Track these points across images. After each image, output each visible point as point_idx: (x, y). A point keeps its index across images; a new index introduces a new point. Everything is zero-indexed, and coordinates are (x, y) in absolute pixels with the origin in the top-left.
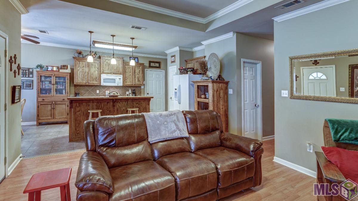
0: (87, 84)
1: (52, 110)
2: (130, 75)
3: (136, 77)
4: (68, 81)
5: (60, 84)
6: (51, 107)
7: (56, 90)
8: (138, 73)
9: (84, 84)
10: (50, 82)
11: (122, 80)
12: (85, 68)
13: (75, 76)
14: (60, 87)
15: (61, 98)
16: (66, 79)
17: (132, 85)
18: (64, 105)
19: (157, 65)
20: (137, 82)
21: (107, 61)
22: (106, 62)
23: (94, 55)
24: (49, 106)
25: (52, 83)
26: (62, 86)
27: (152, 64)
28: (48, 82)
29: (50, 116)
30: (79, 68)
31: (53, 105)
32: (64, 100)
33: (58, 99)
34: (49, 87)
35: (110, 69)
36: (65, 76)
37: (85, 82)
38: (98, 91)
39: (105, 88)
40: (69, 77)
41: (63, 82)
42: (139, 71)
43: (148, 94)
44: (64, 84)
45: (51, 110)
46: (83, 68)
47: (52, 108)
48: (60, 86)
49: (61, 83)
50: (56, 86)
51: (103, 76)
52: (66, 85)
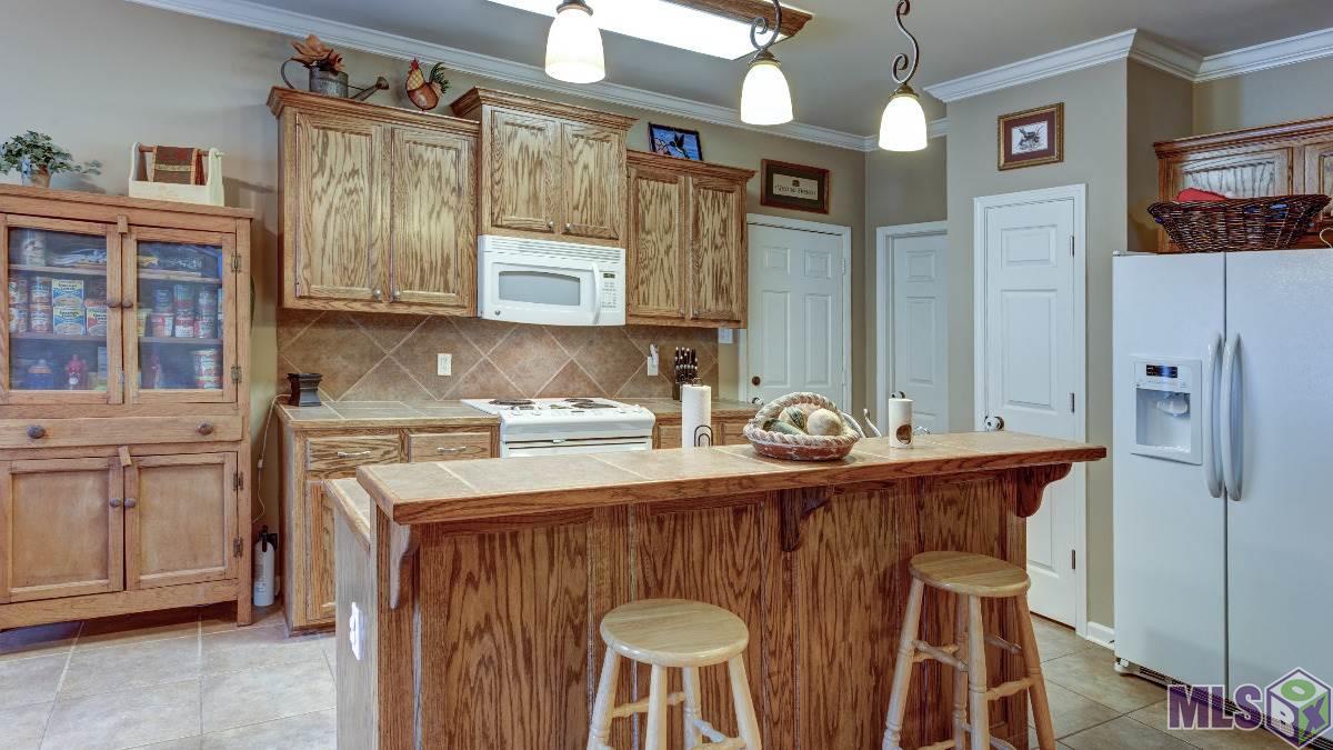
0: (382, 308)
1: (114, 515)
2: (667, 253)
3: (705, 268)
4: (237, 283)
5: (172, 300)
6: (105, 491)
7: (143, 350)
8: (719, 240)
9: (358, 307)
10: (95, 287)
11: (620, 282)
12: (362, 183)
13: (295, 242)
14: (174, 329)
15: (187, 419)
16: (227, 259)
17: (683, 318)
18: (209, 477)
19: (808, 188)
20: (711, 304)
21: (523, 133)
22: (517, 147)
23: (427, 85)
24: (90, 483)
25: (113, 290)
26: (193, 323)
27: (782, 184)
28: (80, 285)
29: (95, 572)
30: (319, 182)
31: (115, 481)
32: (209, 438)
33: (159, 426)
34: (80, 331)
35: (542, 195)
36: (214, 239)
37: (365, 292)
38: (449, 356)
39: (492, 341)
40: (244, 250)
41: (194, 288)
42: (724, 221)
43: (756, 381)
44: (204, 300)
45: (103, 520)
46: (350, 185)
47: (107, 505)
48: (175, 323)
49: (180, 296)
50: (144, 314)
51: (500, 252)
52: (226, 316)
